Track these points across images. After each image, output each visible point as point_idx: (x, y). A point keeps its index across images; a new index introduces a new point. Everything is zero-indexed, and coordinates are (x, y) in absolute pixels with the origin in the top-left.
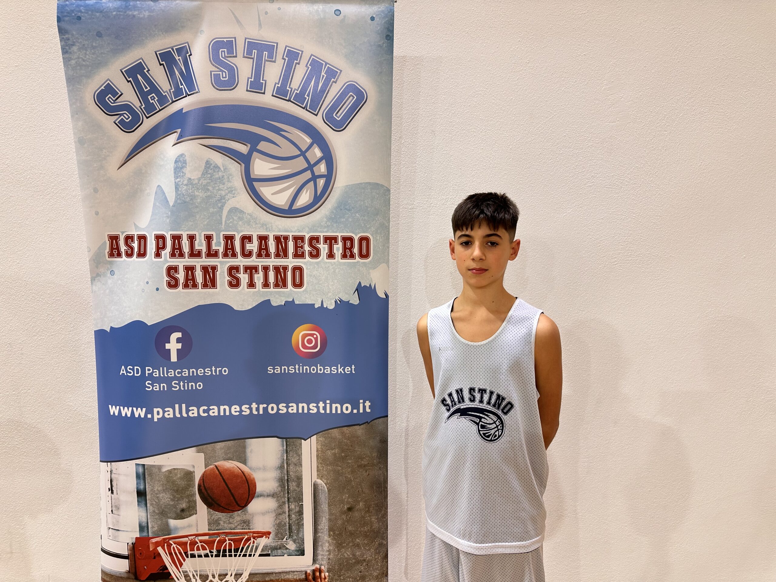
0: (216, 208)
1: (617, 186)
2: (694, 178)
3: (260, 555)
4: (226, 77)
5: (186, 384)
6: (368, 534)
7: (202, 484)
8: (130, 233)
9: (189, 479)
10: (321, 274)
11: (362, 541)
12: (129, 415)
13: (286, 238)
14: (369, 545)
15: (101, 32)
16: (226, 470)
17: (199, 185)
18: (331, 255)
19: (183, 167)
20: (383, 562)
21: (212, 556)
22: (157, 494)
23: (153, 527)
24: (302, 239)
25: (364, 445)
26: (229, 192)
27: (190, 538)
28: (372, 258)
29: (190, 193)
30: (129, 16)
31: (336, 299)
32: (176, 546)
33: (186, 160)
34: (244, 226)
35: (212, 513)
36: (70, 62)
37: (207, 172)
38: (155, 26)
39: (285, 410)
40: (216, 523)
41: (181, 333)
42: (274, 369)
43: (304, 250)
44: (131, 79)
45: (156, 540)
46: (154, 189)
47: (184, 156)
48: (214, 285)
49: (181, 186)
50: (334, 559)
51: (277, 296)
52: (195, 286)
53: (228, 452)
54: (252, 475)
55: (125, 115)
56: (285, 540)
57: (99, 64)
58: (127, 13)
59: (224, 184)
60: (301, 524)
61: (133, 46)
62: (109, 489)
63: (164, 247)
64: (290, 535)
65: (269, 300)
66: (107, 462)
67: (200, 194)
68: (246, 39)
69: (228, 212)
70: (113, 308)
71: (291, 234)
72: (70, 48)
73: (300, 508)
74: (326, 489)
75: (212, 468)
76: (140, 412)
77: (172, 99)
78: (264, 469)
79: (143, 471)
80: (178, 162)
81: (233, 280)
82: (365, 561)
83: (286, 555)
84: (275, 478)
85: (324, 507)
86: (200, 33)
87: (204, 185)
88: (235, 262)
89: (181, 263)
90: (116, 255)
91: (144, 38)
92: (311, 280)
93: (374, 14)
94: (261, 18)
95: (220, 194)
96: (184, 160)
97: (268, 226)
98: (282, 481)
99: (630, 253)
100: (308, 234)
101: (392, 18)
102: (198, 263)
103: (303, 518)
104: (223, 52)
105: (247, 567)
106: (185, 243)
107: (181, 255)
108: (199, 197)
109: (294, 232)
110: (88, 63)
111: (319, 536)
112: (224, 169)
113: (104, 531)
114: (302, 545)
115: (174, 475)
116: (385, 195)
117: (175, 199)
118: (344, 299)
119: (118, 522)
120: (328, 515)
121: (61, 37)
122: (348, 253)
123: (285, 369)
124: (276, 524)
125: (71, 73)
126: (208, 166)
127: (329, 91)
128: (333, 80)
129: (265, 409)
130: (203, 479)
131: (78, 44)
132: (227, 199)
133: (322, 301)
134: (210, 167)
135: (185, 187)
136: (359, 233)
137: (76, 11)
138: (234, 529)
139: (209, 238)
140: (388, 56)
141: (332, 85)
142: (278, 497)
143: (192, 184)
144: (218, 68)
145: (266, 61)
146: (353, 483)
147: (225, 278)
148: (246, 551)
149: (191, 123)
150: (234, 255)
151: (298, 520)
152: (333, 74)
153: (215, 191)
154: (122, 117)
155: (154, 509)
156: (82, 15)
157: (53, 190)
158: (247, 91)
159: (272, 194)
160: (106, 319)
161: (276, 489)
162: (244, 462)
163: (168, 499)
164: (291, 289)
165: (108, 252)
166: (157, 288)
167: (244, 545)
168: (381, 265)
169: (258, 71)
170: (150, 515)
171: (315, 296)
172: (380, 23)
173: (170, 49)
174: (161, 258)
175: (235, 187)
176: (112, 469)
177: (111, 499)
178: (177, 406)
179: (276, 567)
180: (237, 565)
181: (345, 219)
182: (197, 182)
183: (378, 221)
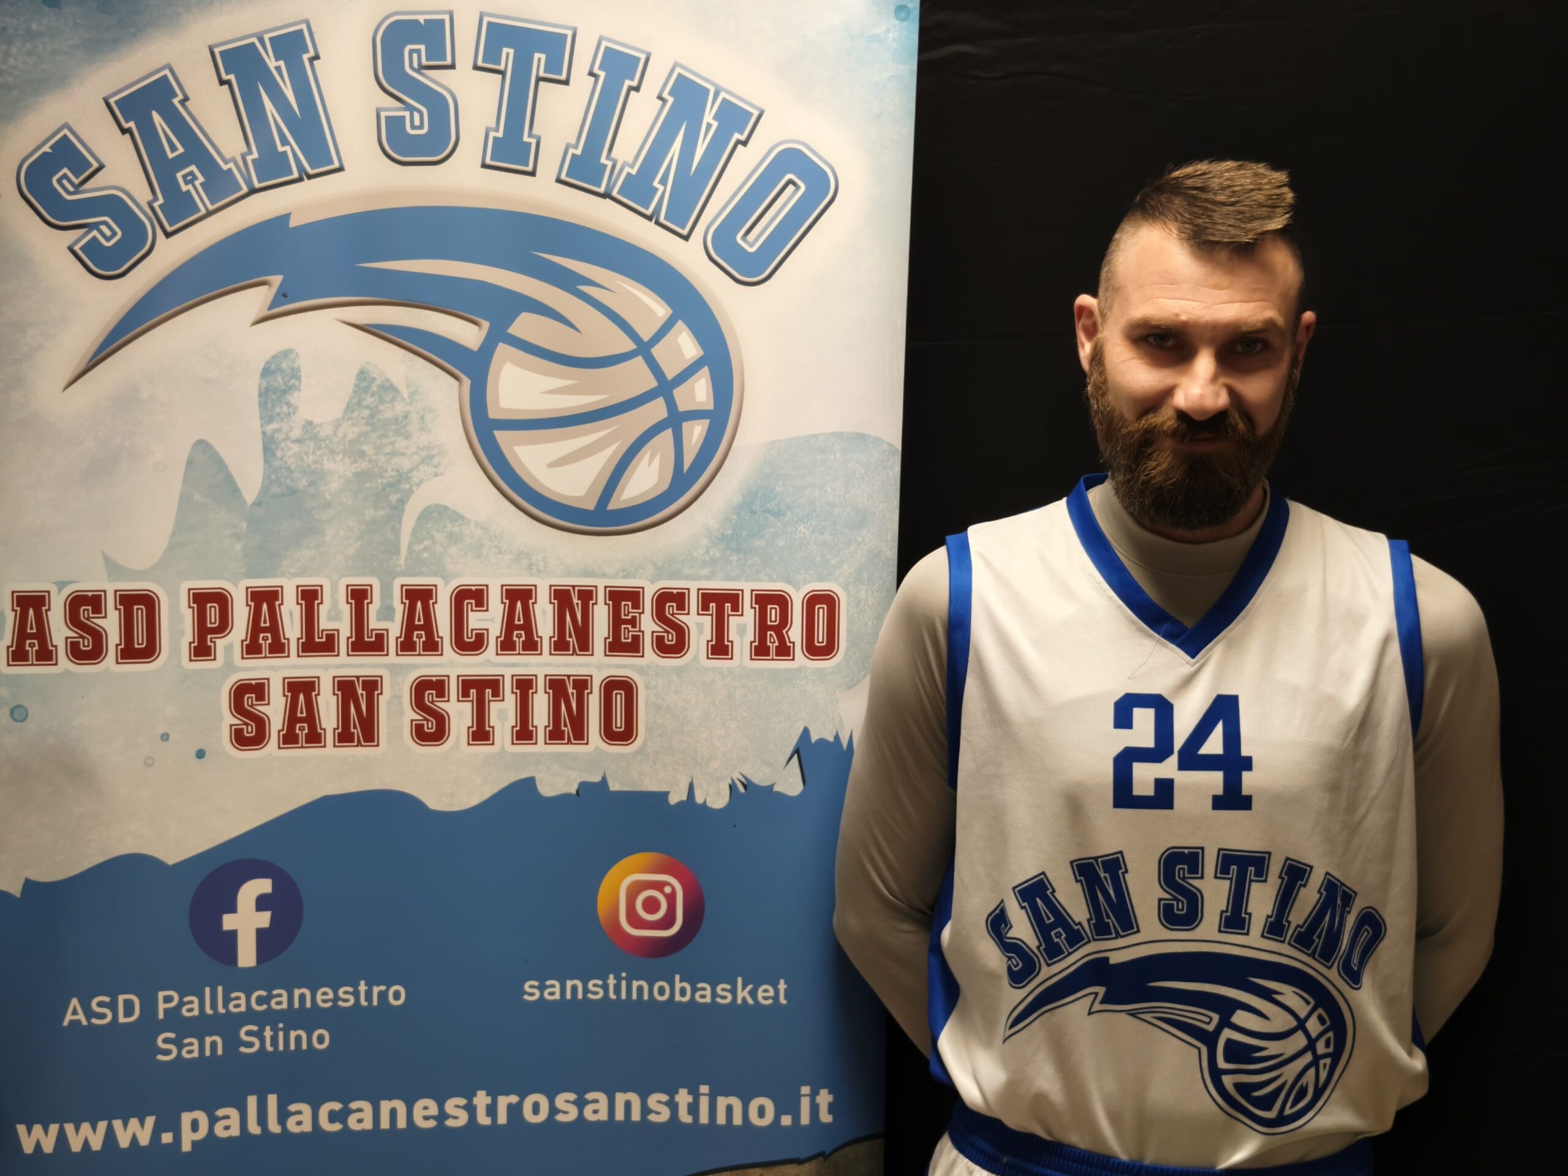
0: (383, 508)
4: (421, 127)
5: (281, 1034)
10: (688, 702)
13: (587, 595)
17: (336, 439)
18: (720, 648)
19: (288, 389)
24: (634, 597)
26: (423, 462)
28: (845, 656)
29: (308, 465)
31: (733, 780)
33: (298, 370)
34: (462, 560)
37: (359, 403)
39: (572, 1114)
41: (269, 881)
42: (542, 988)
43: (640, 631)
44: (131, 124)
48: (369, 735)
49: (283, 445)
51: (555, 766)
52: (315, 738)
57: (42, 83)
59: (408, 437)
61: (149, 30)
63: (223, 628)
65: (532, 779)
67: (339, 467)
68: (482, 16)
69: (419, 518)
71: (601, 584)
76: (136, 1132)
77: (250, 182)
80: (273, 372)
81: (428, 720)
87: (351, 441)
88: (435, 666)
89: (274, 669)
91: (176, 10)
92: (660, 721)
95: (395, 467)
96: (292, 369)
97: (534, 558)
100: (652, 582)
102: (326, 670)
104: (414, 54)
106: (291, 613)
107: (278, 648)
108: (336, 475)
109: (613, 578)
112: (412, 395)
117: (263, 483)
118: (760, 778)
122: (772, 642)
123: (574, 989)
126: (364, 384)
127: (724, 168)
128: (737, 135)
129: (515, 1111)
132: (418, 481)
133: (691, 787)
134: (368, 387)
135: (295, 448)
136: (806, 582)
139: (359, 597)
140: (901, 67)
141: (733, 150)
143: (315, 437)
144: (400, 100)
145: (539, 79)
147: (402, 713)
150: (432, 646)
152: (737, 119)
153: (382, 458)
154: (95, 233)
158: (484, 165)
159: (551, 465)
164: (597, 748)
165: (8, 647)
166: (200, 750)
169: (517, 111)
171: (669, 768)
173: (254, 40)
174: (214, 660)
175: (441, 446)
178: (252, 1101)
181: (763, 542)
182: (331, 433)
183: (862, 546)
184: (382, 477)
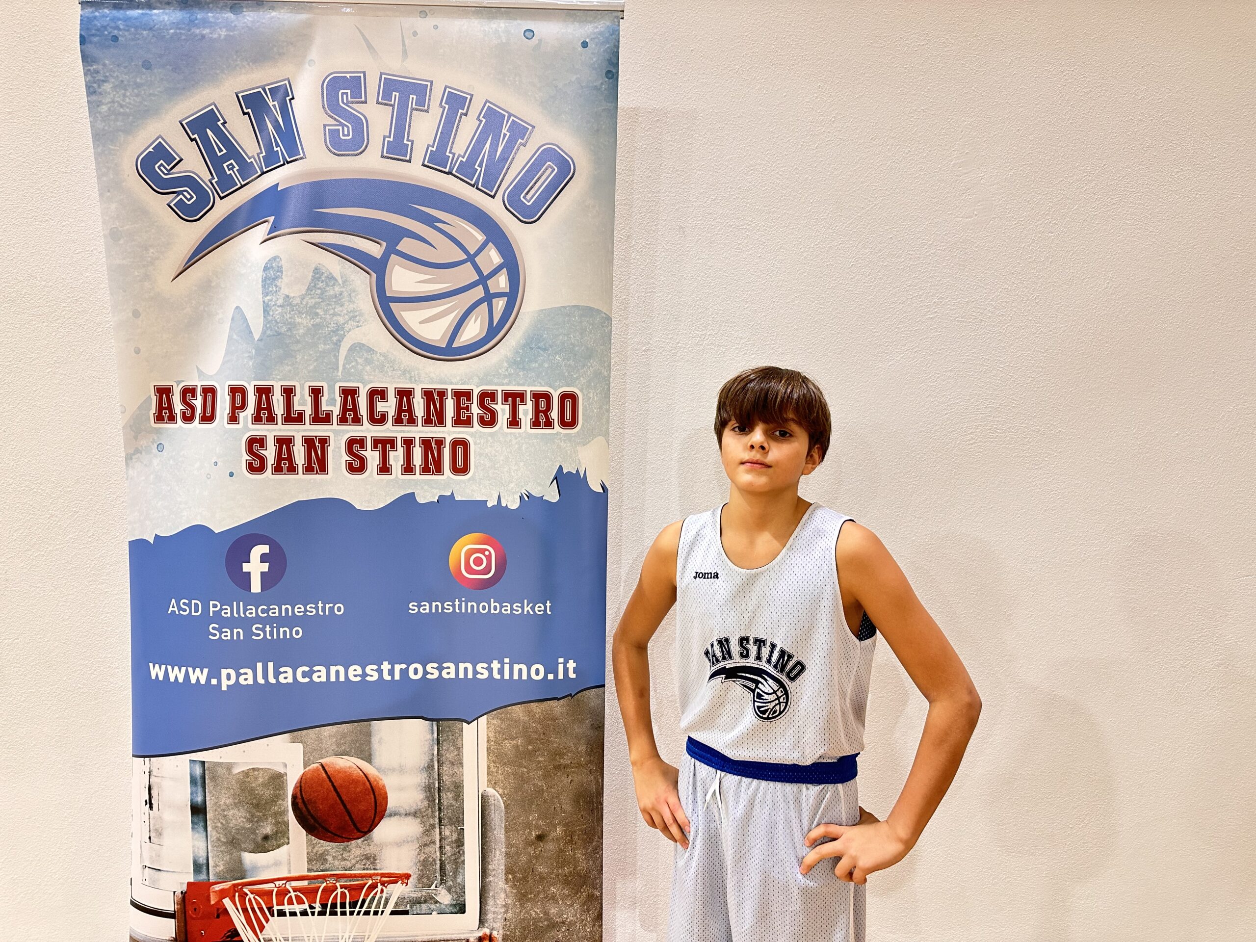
0: (328, 344)
1: (974, 319)
2: (1096, 307)
3: (393, 913)
4: (348, 135)
5: (275, 630)
6: (570, 879)
7: (299, 794)
8: (190, 383)
9: (277, 787)
10: (497, 452)
11: (560, 890)
12: (181, 680)
13: (442, 394)
14: (571, 898)
15: (150, 61)
16: (339, 771)
17: (302, 306)
18: (514, 422)
19: (276, 278)
20: (594, 925)
21: (313, 914)
22: (224, 811)
23: (216, 866)
24: (468, 394)
25: (566, 732)
26: (350, 319)
27: (277, 883)
28: (582, 427)
29: (287, 320)
30: (196, 36)
31: (521, 493)
32: (254, 898)
33: (281, 267)
34: (373, 373)
35: (315, 842)
36: (99, 109)
37: (315, 286)
38: (237, 52)
39: (435, 675)
40: (321, 860)
41: (268, 546)
42: (419, 607)
43: (471, 413)
44: (196, 136)
45: (221, 888)
46: (230, 312)
47: (278, 260)
48: (323, 468)
49: (273, 308)
50: (514, 920)
51: (426, 487)
52: (292, 469)
53: (342, 742)
54: (381, 780)
55: (185, 193)
56: (433, 887)
57: (146, 113)
58: (193, 30)
59: (342, 306)
60: (459, 861)
61: (201, 83)
62: (146, 801)
63: (243, 406)
64: (442, 879)
65: (412, 495)
66: (144, 757)
67: (304, 322)
68: (381, 74)
69: (348, 350)
70: (159, 504)
71: (449, 388)
72: (99, 87)
73: (458, 835)
74: (502, 803)
75: (315, 768)
76: (199, 676)
77: (261, 169)
78: (401, 770)
79: (201, 772)
80: (269, 269)
81: (355, 461)
82: (565, 924)
83: (434, 913)
84: (419, 786)
85: (499, 833)
86: (310, 66)
87: (310, 307)
88: (359, 431)
89: (270, 432)
90: (166, 418)
91: (218, 72)
92: (482, 462)
93: (588, 37)
94: (407, 42)
95: (335, 322)
96: (278, 267)
97: (413, 373)
98: (430, 791)
99: (995, 426)
100: (477, 387)
101: (617, 44)
102: (298, 432)
103: (464, 852)
104: (344, 95)
105: (370, 932)
106: (278, 400)
107: (271, 419)
108: (302, 325)
109: (456, 384)
110: (128, 110)
111: (490, 882)
112: (344, 282)
113: (136, 872)
114: (462, 896)
115: (253, 780)
116: (603, 327)
117: (263, 329)
118: (536, 493)
119: (159, 856)
120: (504, 846)
121: (86, 68)
122: (542, 420)
123: (437, 606)
124: (420, 861)
125: (100, 125)
126: (317, 276)
127: (513, 158)
128: (520, 140)
129: (405, 673)
130: (301, 786)
131: (113, 80)
132: (348, 330)
133: (499, 497)
134: (320, 278)
135: (280, 310)
136: (560, 387)
137: (111, 27)
138: (350, 869)
139: (316, 393)
140: (609, 104)
141: (518, 149)
142: (423, 817)
143: (291, 304)
144: (335, 119)
145: (413, 109)
146: (546, 794)
147: (341, 456)
148: (369, 907)
149: (293, 208)
150: (357, 420)
151: (455, 854)
152: (520, 131)
153: (328, 316)
154: (181, 196)
155: (218, 835)
156: (121, 33)
157: (64, 313)
158: (382, 156)
159: (420, 323)
160: (148, 523)
161: (419, 804)
162: (369, 759)
163: (242, 819)
164: (448, 477)
165: (154, 414)
166: (231, 472)
167: (367, 895)
168: (595, 440)
169: (401, 126)
170: (212, 846)
171: (488, 487)
172: (597, 51)
173: (260, 90)
174: (239, 424)
175: (361, 310)
176: (152, 768)
177: (149, 819)
178: (259, 666)
179: (419, 933)
180: (355, 929)
181: (537, 365)
182: (299, 302)
183: (591, 368)
184: (328, 327)
